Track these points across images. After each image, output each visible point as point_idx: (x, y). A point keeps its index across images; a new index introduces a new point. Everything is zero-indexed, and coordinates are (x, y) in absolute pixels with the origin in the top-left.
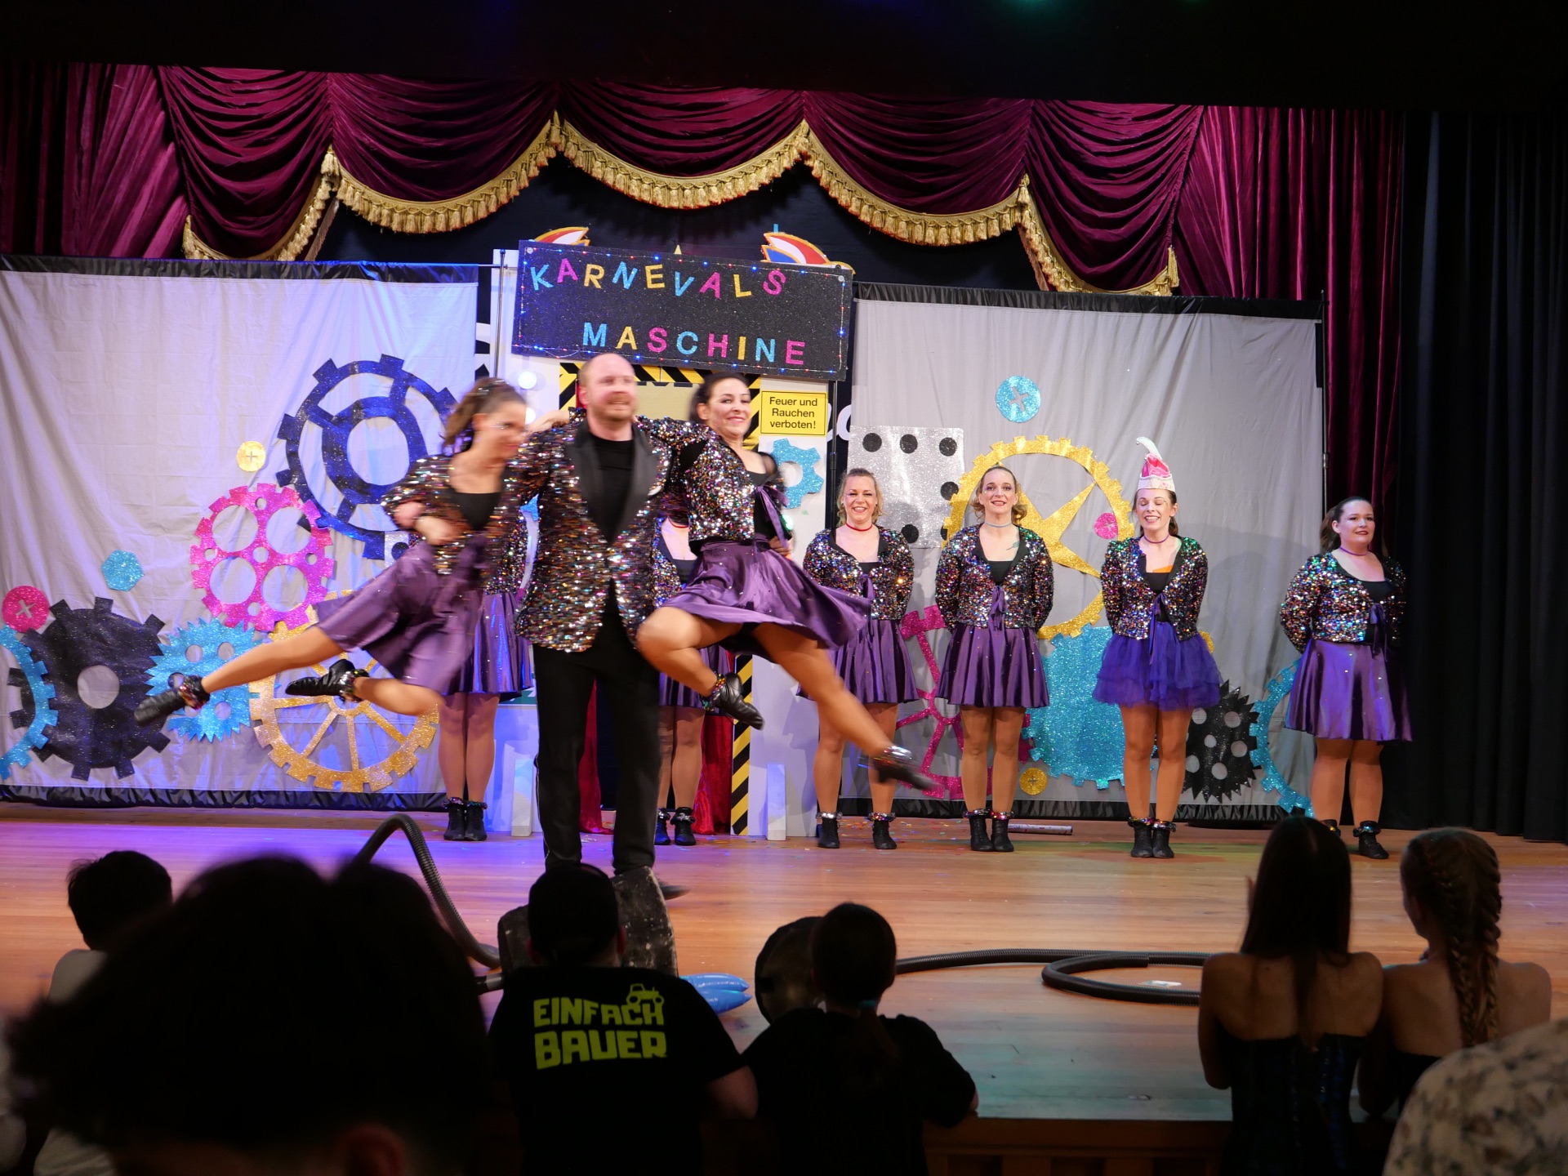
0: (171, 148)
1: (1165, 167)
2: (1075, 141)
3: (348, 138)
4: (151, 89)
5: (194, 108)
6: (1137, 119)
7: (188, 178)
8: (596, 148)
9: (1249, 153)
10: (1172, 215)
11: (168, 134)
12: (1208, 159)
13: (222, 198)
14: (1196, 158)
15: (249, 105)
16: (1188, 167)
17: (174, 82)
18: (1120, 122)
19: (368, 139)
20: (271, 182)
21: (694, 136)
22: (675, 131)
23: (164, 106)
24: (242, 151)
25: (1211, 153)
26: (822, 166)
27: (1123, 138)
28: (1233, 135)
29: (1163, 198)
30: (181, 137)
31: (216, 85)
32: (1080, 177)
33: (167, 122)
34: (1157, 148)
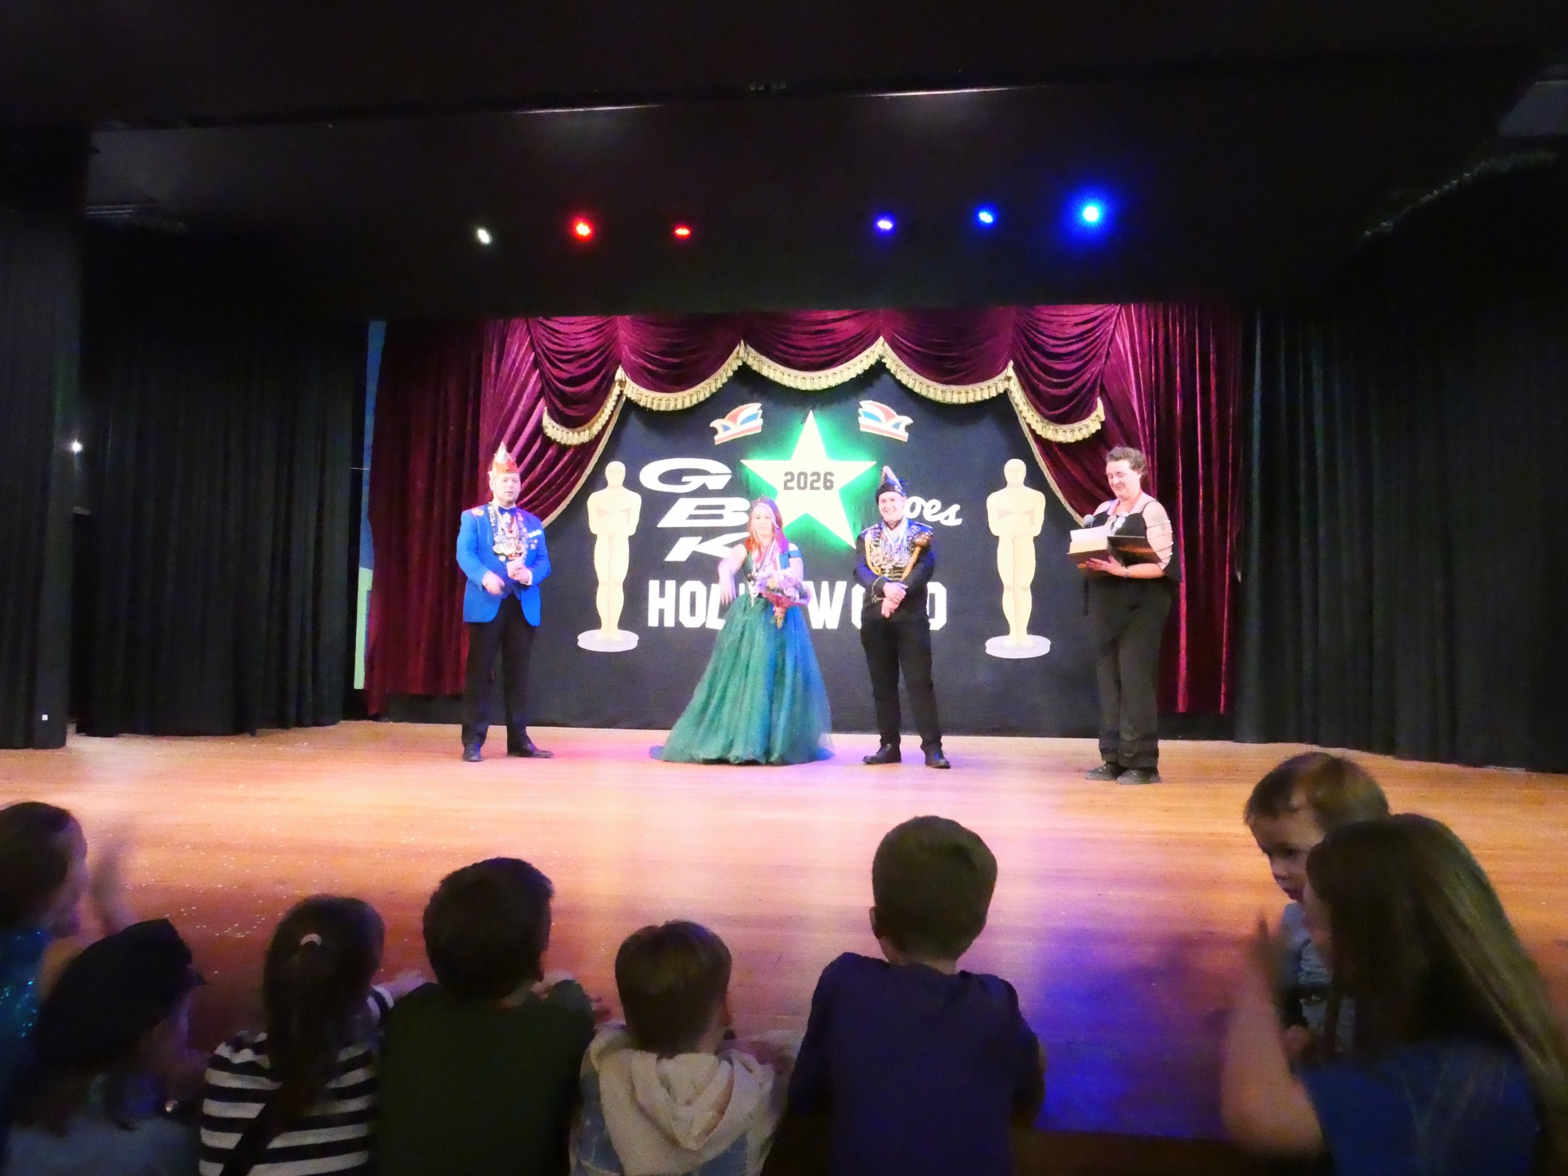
0: (538, 372)
1: (1095, 351)
2: (1039, 339)
3: (630, 361)
4: (528, 339)
5: (548, 349)
6: (1077, 324)
7: (547, 389)
8: (764, 358)
9: (1146, 340)
10: (1099, 379)
11: (536, 364)
12: (1121, 346)
13: (562, 396)
14: (1113, 345)
15: (577, 346)
16: (1108, 352)
17: (539, 336)
18: (1066, 327)
19: (640, 361)
20: (589, 386)
21: (818, 349)
22: (809, 345)
23: (534, 350)
24: (573, 370)
25: (1123, 342)
26: (893, 362)
27: (1067, 336)
28: (1136, 331)
29: (1093, 370)
30: (542, 365)
31: (561, 336)
32: (1043, 360)
33: (535, 358)
34: (1089, 340)
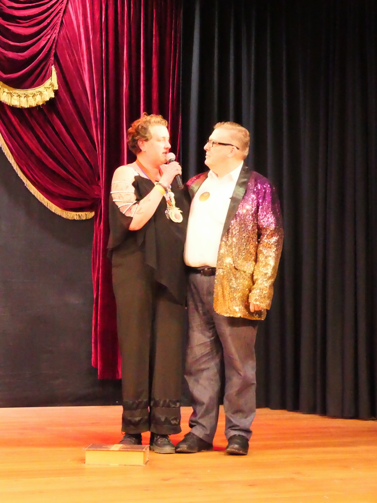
1: (49, 20)
9: (97, 16)
10: (54, 47)
12: (74, 18)
14: (67, 16)
16: (62, 22)
28: (88, 5)
29: (48, 37)
